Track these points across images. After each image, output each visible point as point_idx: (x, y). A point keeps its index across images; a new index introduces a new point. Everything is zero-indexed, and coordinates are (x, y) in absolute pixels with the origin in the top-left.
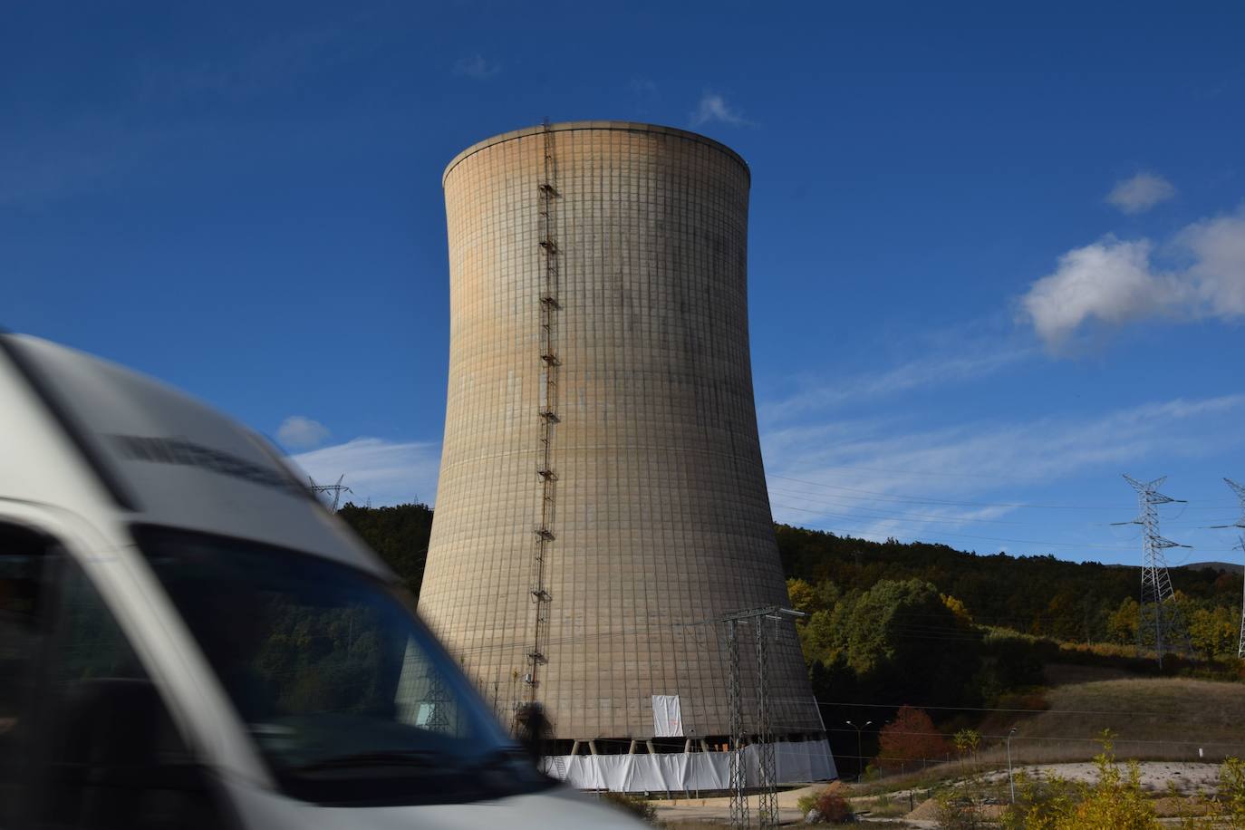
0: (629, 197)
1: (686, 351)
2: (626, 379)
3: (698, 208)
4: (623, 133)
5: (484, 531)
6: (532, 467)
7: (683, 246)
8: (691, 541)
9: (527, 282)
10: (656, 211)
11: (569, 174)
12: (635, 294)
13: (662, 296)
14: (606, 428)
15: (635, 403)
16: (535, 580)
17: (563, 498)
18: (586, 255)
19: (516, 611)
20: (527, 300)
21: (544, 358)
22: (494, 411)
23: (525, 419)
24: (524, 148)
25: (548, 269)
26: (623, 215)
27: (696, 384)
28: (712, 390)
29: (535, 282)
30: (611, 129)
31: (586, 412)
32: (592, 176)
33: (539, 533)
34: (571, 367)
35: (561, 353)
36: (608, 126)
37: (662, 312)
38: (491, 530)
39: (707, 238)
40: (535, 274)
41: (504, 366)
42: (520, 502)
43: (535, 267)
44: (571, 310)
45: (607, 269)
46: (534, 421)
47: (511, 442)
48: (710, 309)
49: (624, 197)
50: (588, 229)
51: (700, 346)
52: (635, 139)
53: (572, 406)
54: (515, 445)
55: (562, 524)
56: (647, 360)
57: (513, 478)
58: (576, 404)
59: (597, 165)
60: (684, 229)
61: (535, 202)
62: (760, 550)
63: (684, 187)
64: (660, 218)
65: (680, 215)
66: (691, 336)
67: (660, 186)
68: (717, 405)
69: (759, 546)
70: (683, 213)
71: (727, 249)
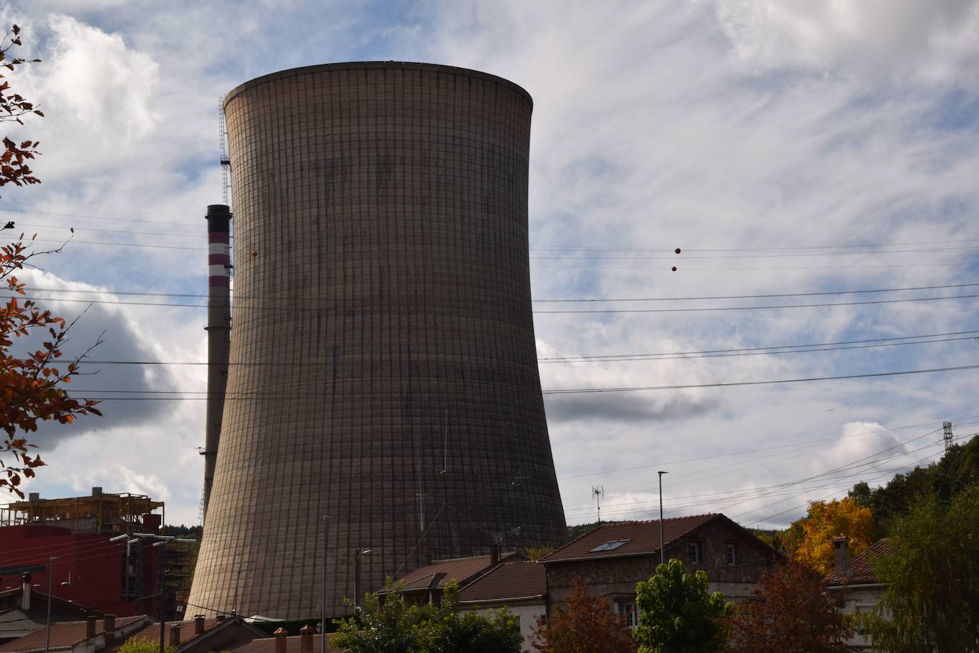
0: (251, 155)
11: (231, 145)
26: (250, 173)
62: (351, 470)
63: (288, 127)
64: (271, 166)
65: (286, 156)
66: (296, 273)
67: (269, 135)
68: (319, 333)
69: (351, 466)
70: (290, 153)
71: (348, 168)
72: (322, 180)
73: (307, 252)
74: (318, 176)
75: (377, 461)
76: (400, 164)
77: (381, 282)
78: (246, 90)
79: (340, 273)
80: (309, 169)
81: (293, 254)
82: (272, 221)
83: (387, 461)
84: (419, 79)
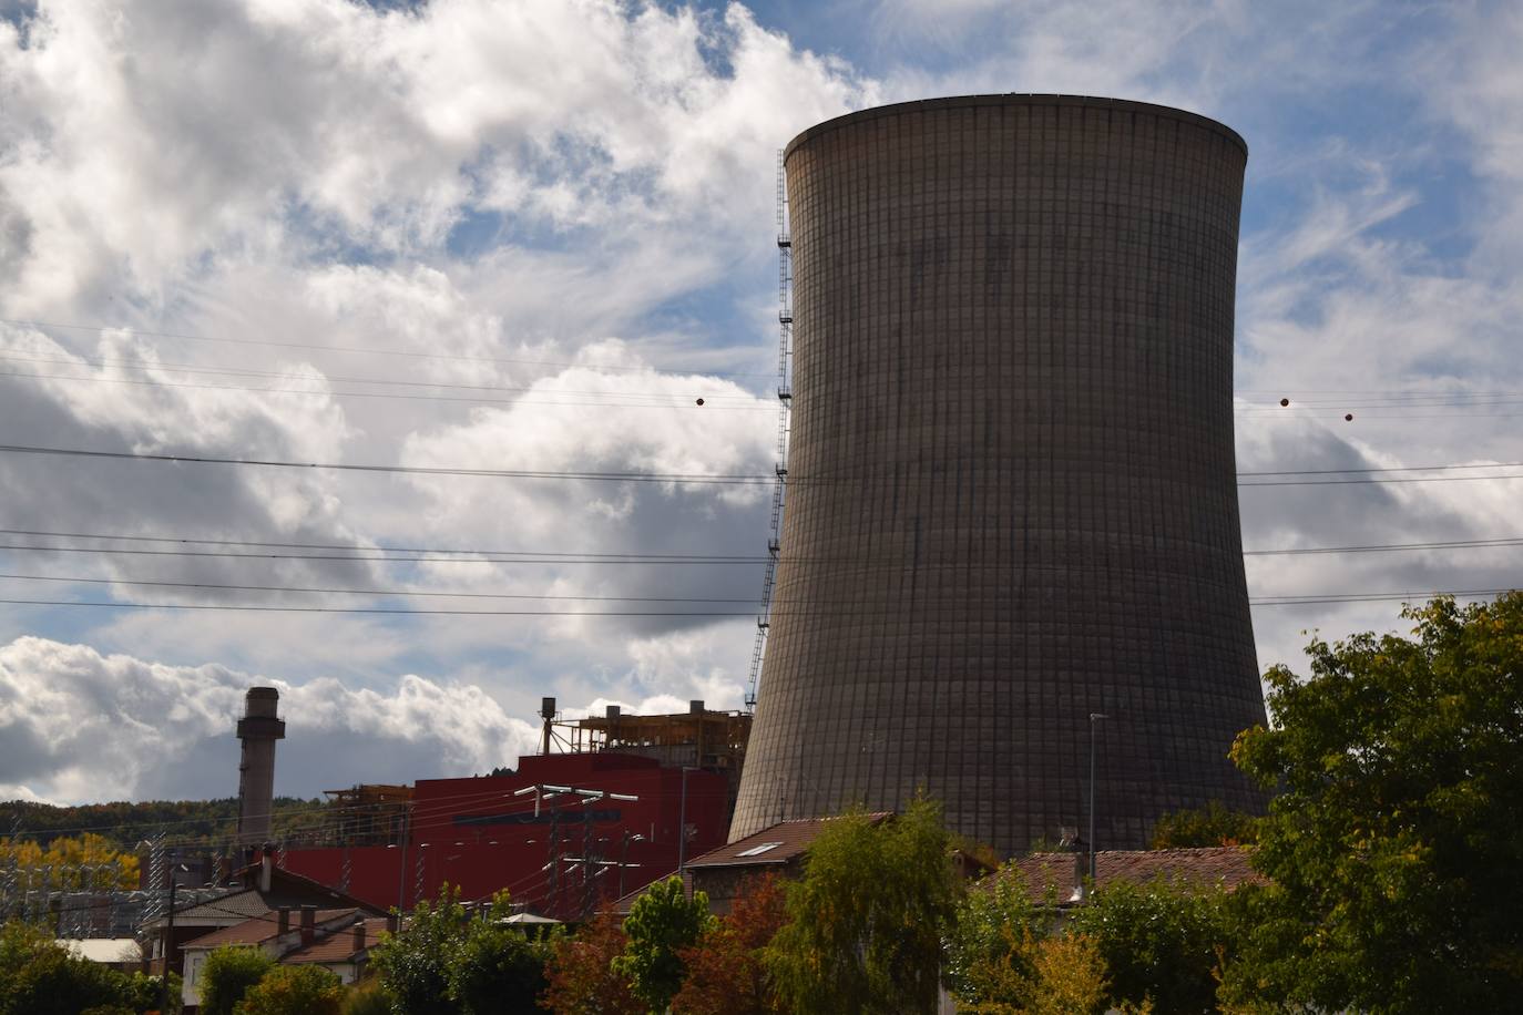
0: (813, 234)
10: (834, 243)
13: (837, 363)
14: (787, 559)
26: (811, 261)
30: (799, 148)
32: (796, 217)
37: (837, 386)
45: (803, 342)
52: (814, 150)
56: (819, 457)
59: (797, 201)
60: (863, 256)
62: (935, 699)
63: (863, 194)
64: (838, 252)
65: (859, 236)
66: (867, 409)
67: (837, 206)
68: (896, 497)
69: (935, 692)
70: (863, 233)
71: (945, 253)
72: (907, 271)
73: (883, 378)
74: (901, 266)
75: (973, 686)
76: (1022, 247)
77: (988, 423)
78: (809, 139)
79: (929, 407)
80: (890, 255)
81: (864, 379)
82: (838, 332)
83: (988, 686)
84: (1054, 119)
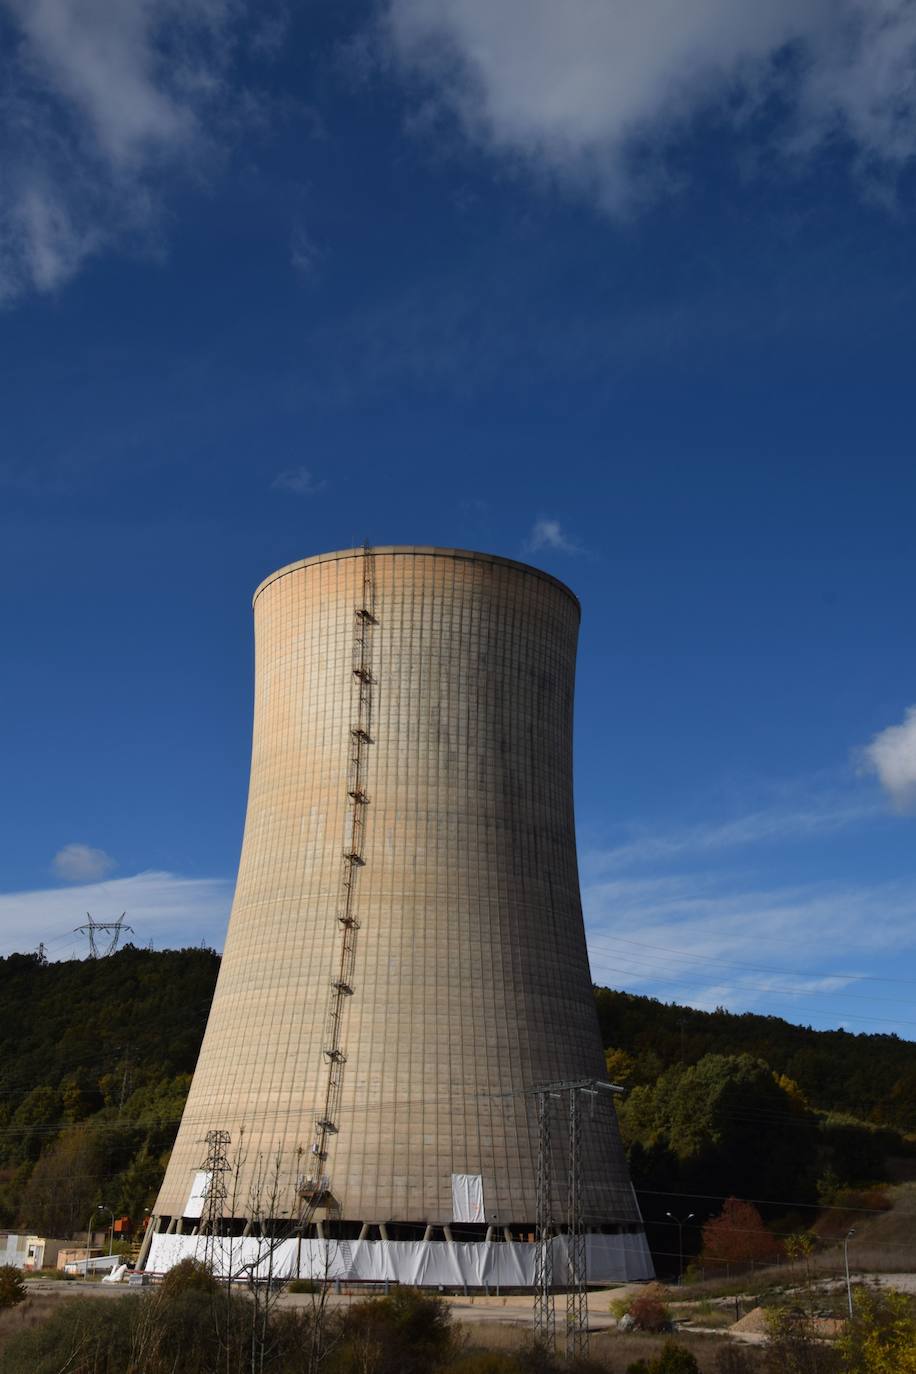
0: (451, 627)
1: (505, 793)
2: (439, 821)
3: (524, 642)
4: (448, 559)
5: (275, 982)
6: (332, 912)
7: (507, 680)
8: (502, 1002)
9: (337, 712)
10: (479, 644)
11: (388, 600)
12: (452, 730)
13: (481, 734)
14: (415, 874)
15: (447, 847)
16: (328, 1038)
17: (363, 949)
18: (402, 686)
19: (306, 1072)
20: (336, 731)
21: (351, 794)
22: (294, 850)
23: (327, 860)
24: (342, 571)
25: (361, 699)
26: (443, 646)
27: (514, 830)
28: (532, 836)
29: (346, 712)
30: (434, 555)
31: (394, 855)
32: (413, 603)
33: (336, 986)
34: (380, 805)
35: (370, 791)
36: (432, 552)
37: (481, 751)
38: (283, 981)
39: (532, 674)
40: (346, 704)
41: (307, 802)
42: (317, 951)
43: (347, 696)
44: (382, 744)
45: (424, 702)
46: (338, 864)
47: (311, 884)
48: (532, 750)
49: (446, 627)
50: (405, 660)
51: (520, 789)
52: (460, 566)
53: (379, 848)
54: (315, 889)
55: (362, 978)
56: (462, 802)
57: (311, 925)
58: (384, 846)
59: (418, 592)
60: (508, 663)
61: (350, 628)
74: (533, 683)
80: (526, 672)
